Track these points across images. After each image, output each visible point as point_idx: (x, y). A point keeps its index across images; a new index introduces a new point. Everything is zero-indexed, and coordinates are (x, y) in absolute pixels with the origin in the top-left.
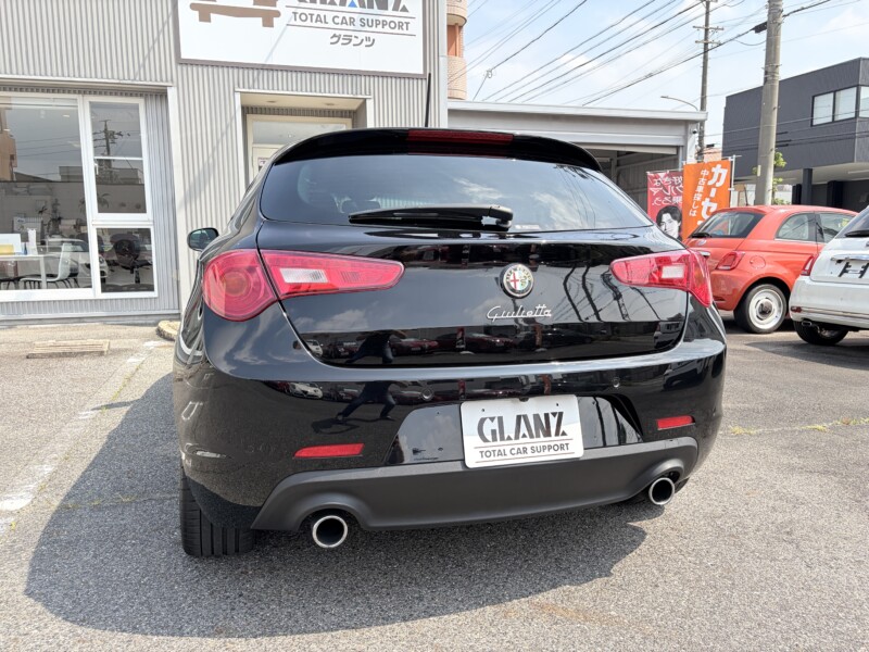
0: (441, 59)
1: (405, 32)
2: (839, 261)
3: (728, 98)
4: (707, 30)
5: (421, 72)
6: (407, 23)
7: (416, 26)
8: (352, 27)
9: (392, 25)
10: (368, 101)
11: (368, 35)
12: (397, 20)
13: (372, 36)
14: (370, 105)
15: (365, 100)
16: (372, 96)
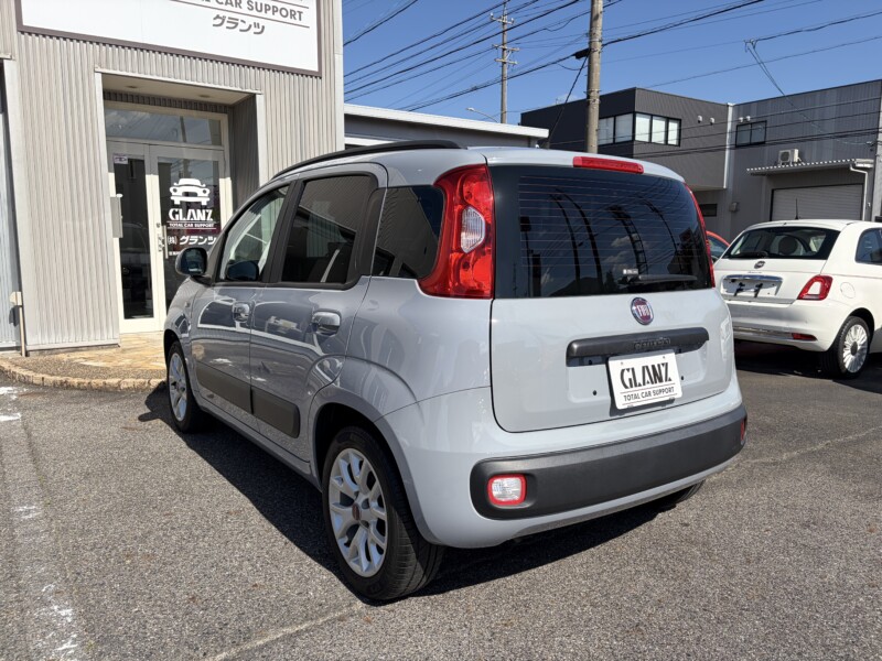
0: (336, 56)
1: (297, 22)
2: (733, 281)
3: (523, 115)
5: (316, 69)
6: (300, 13)
7: (310, 17)
8: (238, 10)
9: (284, 13)
10: (258, 96)
11: (257, 20)
12: (289, 8)
13: (262, 22)
14: (260, 100)
15: (253, 97)
16: (263, 92)
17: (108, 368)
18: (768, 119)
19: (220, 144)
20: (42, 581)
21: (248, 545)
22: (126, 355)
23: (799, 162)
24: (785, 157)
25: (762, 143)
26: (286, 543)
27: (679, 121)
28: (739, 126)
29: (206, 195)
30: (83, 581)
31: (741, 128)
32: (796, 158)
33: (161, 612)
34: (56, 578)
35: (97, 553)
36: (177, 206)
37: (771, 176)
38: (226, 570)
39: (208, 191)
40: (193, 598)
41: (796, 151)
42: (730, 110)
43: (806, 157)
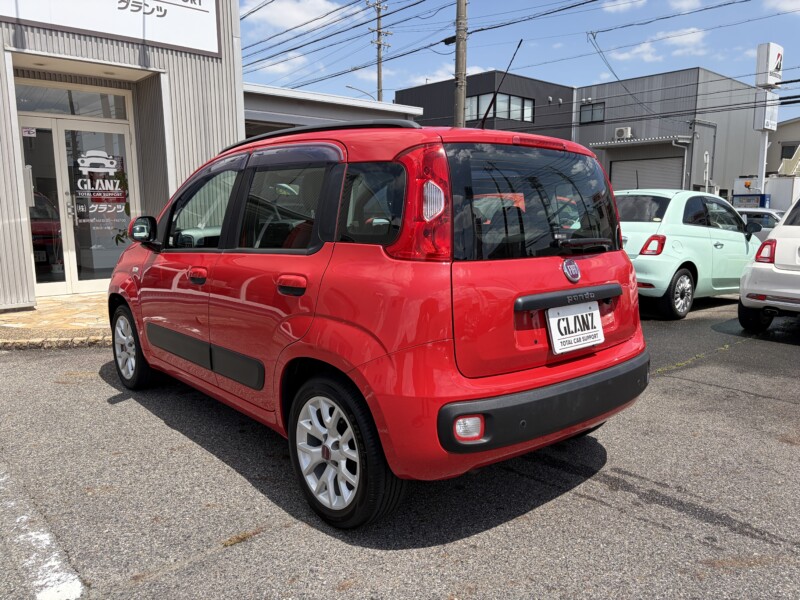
0: (235, 39)
1: (197, 6)
3: (397, 93)
4: (379, 34)
5: (216, 51)
7: (209, 2)
10: (162, 75)
13: (164, 6)
14: (164, 79)
15: (157, 75)
16: (166, 70)
17: (29, 330)
18: (606, 101)
19: (125, 118)
20: (15, 514)
21: (195, 474)
22: (44, 317)
23: (631, 138)
24: (621, 133)
25: (602, 122)
26: (228, 471)
27: (533, 100)
28: (583, 106)
29: (114, 166)
30: (52, 511)
31: (583, 109)
32: (629, 135)
33: (130, 532)
34: (28, 510)
35: (60, 488)
36: (84, 177)
37: (609, 150)
38: (180, 494)
39: (115, 162)
40: (156, 519)
41: (629, 129)
42: (575, 92)
43: (637, 134)
